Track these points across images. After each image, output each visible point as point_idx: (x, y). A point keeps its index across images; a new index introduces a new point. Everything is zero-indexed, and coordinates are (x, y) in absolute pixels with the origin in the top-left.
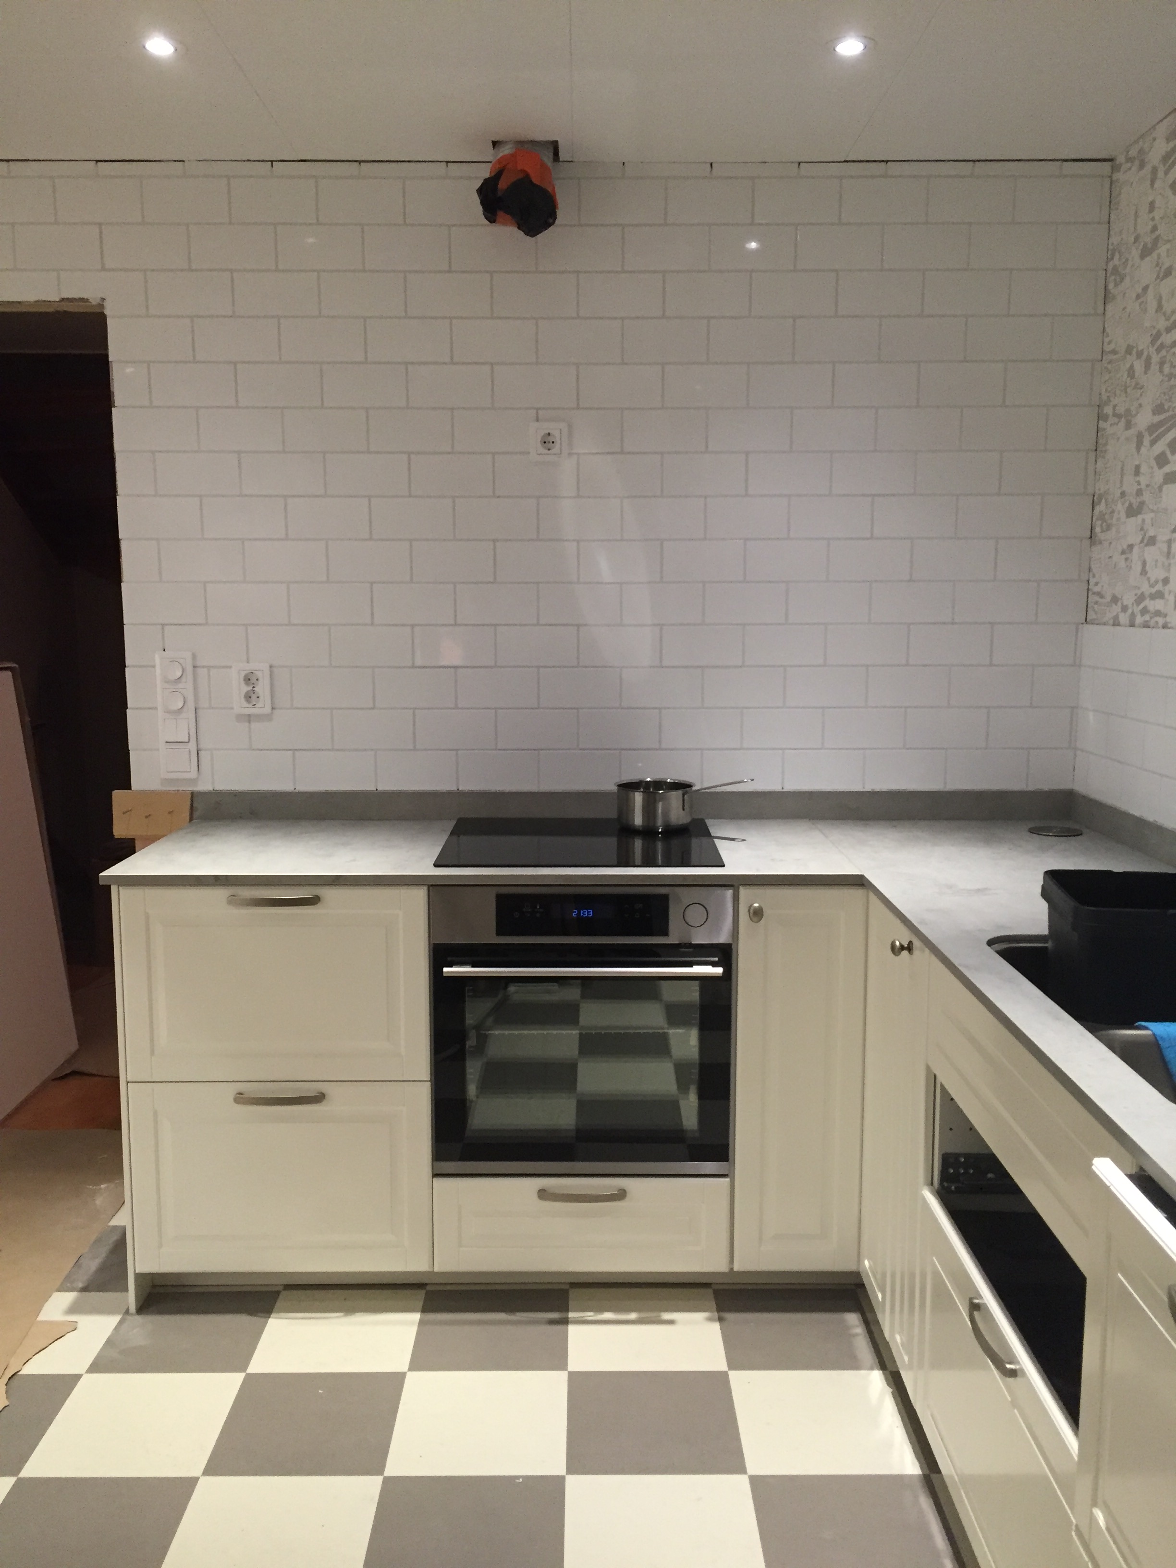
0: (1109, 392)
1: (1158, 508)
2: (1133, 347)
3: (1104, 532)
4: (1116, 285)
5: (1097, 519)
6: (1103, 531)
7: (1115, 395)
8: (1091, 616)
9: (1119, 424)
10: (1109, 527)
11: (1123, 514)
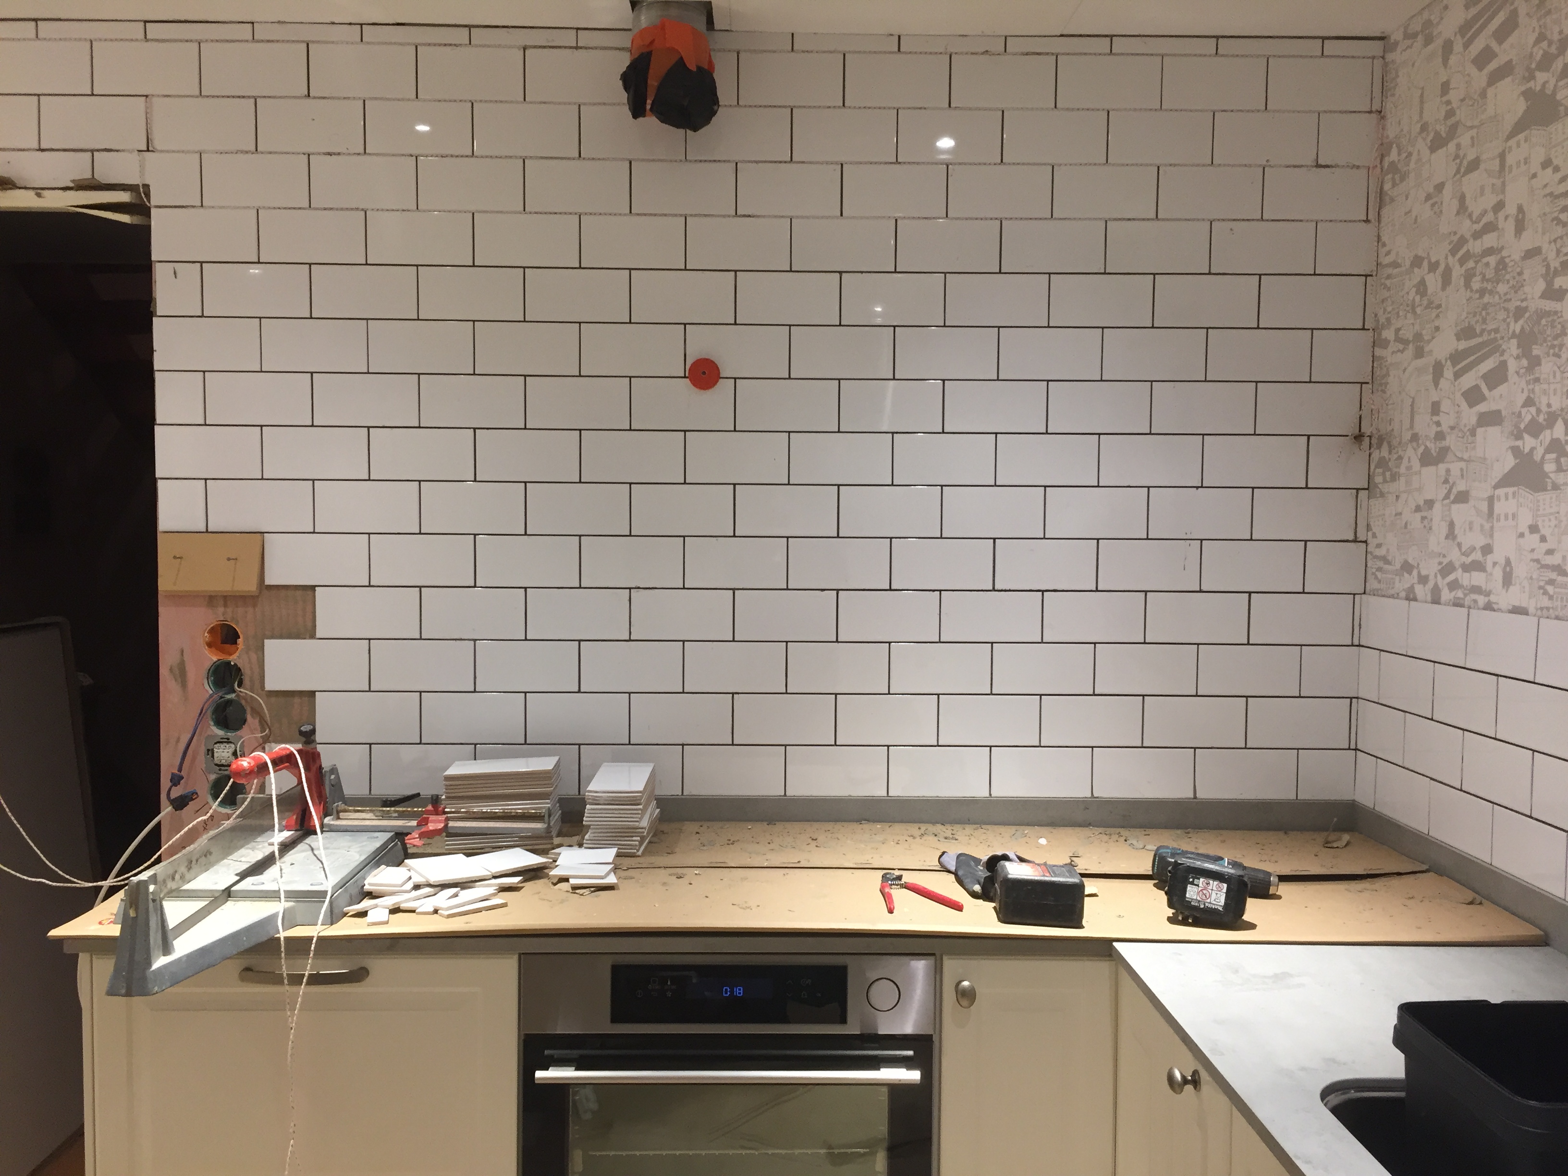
0: (1389, 313)
1: (1470, 457)
2: (1422, 259)
3: (1387, 482)
4: (1394, 185)
5: (1376, 467)
6: (1385, 481)
7: (1398, 316)
8: (1372, 584)
9: (1406, 352)
10: (1395, 477)
11: (1416, 464)
